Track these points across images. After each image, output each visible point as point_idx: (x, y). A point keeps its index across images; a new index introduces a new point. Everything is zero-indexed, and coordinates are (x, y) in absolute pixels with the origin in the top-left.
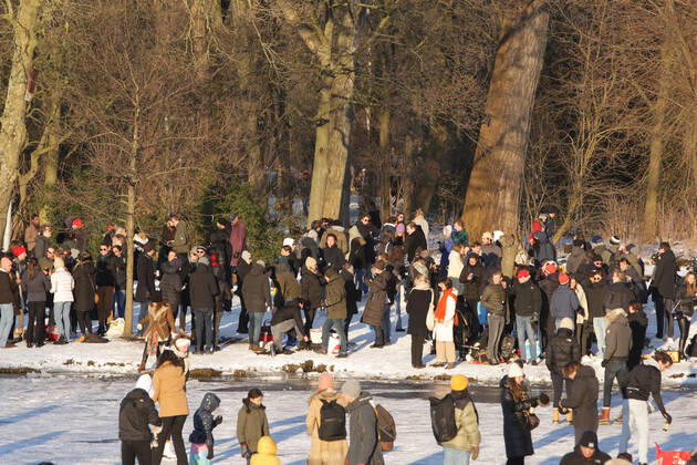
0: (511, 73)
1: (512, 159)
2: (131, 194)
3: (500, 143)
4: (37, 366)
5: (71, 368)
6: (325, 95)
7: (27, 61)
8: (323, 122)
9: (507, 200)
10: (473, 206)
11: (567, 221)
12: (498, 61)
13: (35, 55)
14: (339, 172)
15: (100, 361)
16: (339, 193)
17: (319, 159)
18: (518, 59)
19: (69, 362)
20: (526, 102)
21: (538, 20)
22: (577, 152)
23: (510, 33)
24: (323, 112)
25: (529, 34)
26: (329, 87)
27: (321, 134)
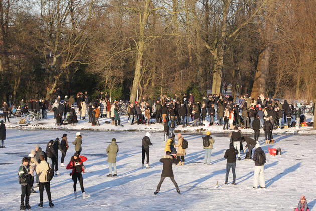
0: (263, 60)
1: (262, 80)
2: (161, 89)
3: (260, 77)
4: (139, 129)
5: (147, 129)
6: (215, 66)
7: (141, 58)
8: (215, 72)
9: (262, 90)
10: (254, 92)
11: (275, 95)
12: (259, 57)
13: (143, 57)
14: (219, 84)
15: (153, 128)
16: (219, 89)
17: (214, 81)
18: (264, 57)
19: (146, 128)
20: (266, 67)
21: (269, 48)
22: (277, 79)
23: (262, 50)
24: (215, 69)
25: (267, 51)
26: (216, 64)
27: (214, 75)
